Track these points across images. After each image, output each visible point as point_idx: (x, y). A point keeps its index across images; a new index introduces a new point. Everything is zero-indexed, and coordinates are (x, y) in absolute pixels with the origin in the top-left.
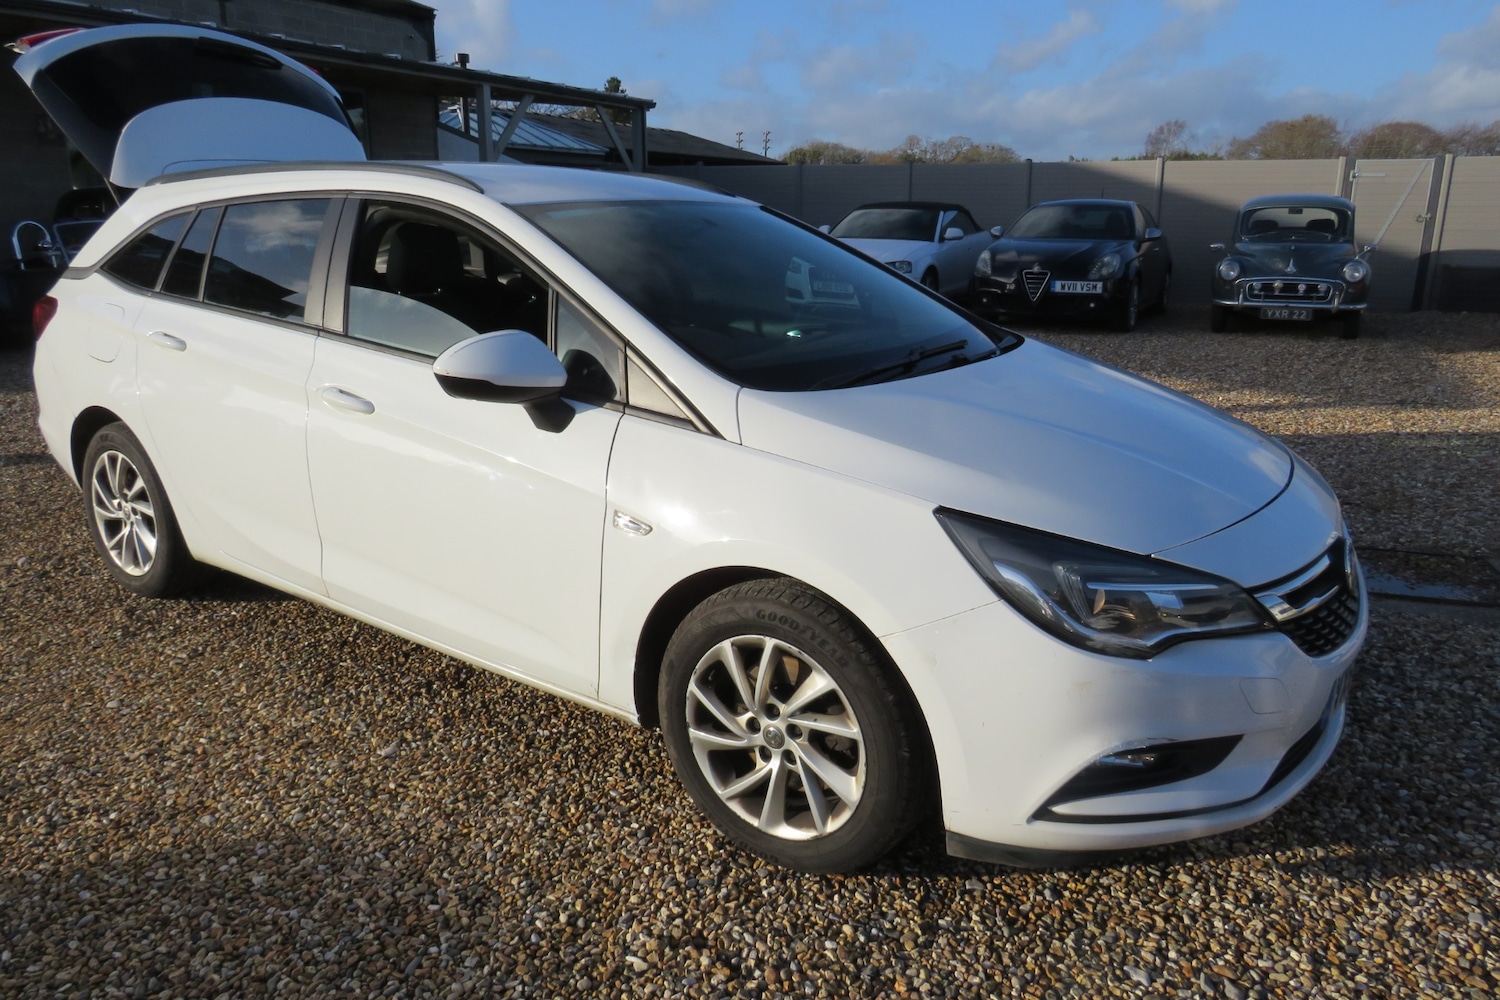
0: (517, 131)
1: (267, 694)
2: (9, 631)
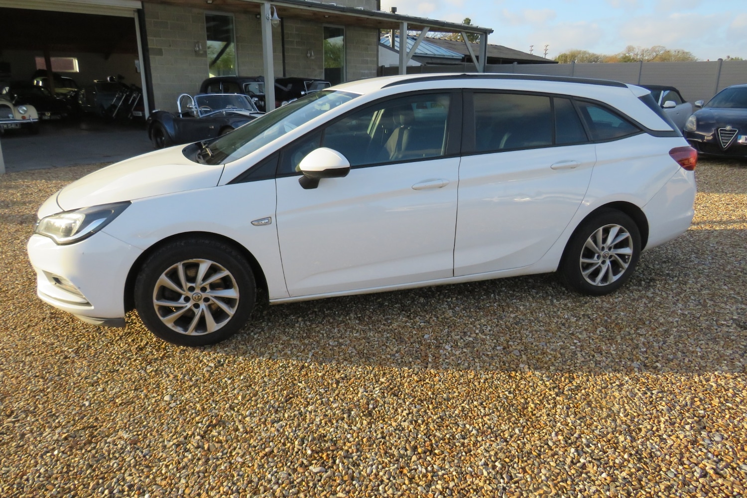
0: (419, 47)
1: (253, 403)
2: (129, 333)
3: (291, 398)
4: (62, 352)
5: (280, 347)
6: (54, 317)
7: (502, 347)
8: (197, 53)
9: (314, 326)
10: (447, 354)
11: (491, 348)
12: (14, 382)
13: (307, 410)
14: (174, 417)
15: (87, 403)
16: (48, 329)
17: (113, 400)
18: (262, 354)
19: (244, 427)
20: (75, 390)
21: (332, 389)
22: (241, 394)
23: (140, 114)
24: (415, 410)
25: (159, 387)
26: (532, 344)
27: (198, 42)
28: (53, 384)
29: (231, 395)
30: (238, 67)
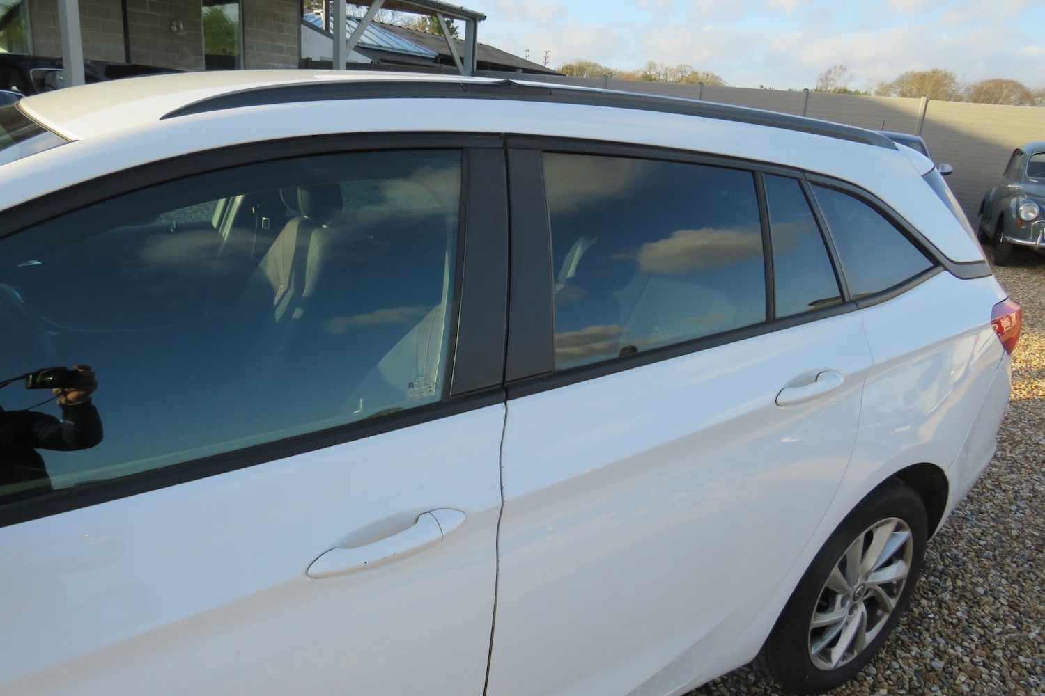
30: (33, 38)
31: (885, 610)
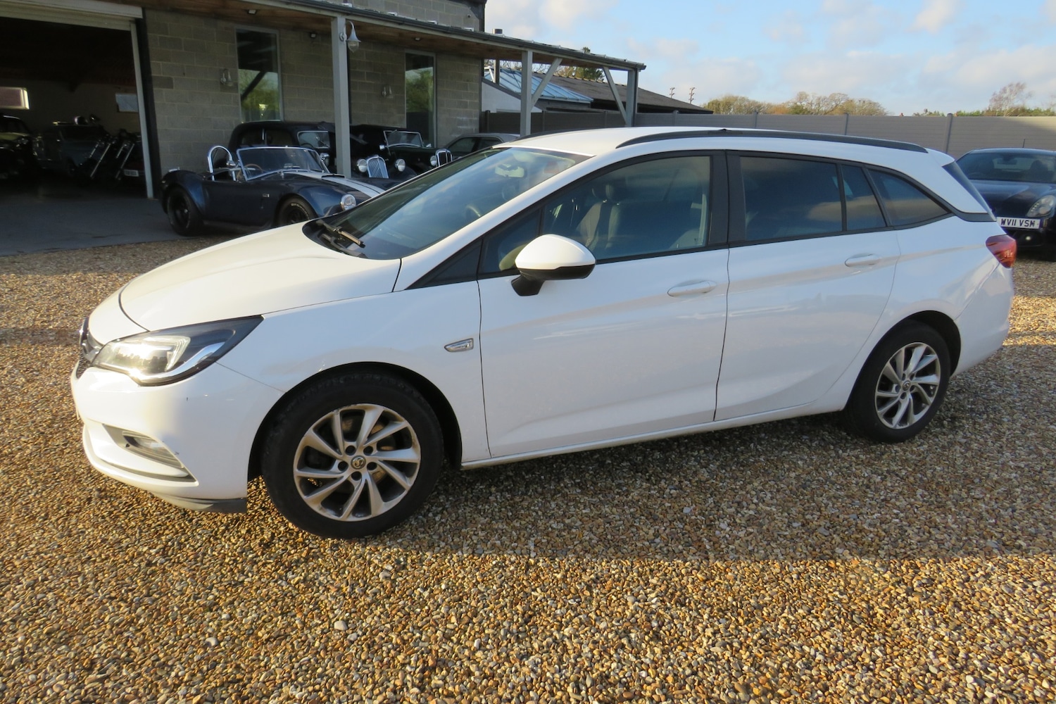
0: (546, 88)
3: (530, 617)
4: (139, 554)
5: (481, 534)
6: (106, 497)
7: (800, 524)
8: (223, 86)
9: (517, 499)
10: (727, 536)
11: (785, 526)
12: (78, 609)
13: (563, 635)
14: (363, 657)
15: (213, 642)
16: (103, 517)
17: (251, 633)
18: (458, 547)
19: (479, 669)
20: (185, 619)
21: (586, 599)
22: (453, 613)
23: (136, 173)
24: (721, 626)
25: (318, 608)
26: (838, 517)
27: (225, 70)
28: (144, 610)
29: (439, 616)
30: (284, 107)
31: (927, 403)
